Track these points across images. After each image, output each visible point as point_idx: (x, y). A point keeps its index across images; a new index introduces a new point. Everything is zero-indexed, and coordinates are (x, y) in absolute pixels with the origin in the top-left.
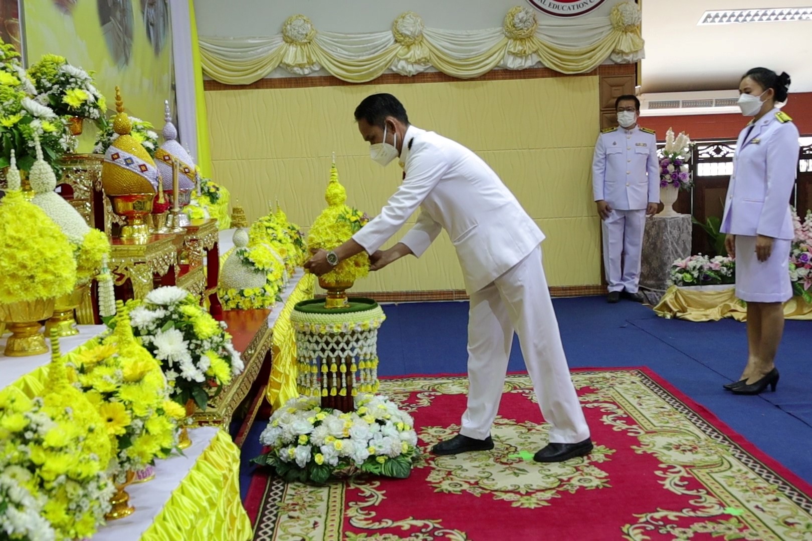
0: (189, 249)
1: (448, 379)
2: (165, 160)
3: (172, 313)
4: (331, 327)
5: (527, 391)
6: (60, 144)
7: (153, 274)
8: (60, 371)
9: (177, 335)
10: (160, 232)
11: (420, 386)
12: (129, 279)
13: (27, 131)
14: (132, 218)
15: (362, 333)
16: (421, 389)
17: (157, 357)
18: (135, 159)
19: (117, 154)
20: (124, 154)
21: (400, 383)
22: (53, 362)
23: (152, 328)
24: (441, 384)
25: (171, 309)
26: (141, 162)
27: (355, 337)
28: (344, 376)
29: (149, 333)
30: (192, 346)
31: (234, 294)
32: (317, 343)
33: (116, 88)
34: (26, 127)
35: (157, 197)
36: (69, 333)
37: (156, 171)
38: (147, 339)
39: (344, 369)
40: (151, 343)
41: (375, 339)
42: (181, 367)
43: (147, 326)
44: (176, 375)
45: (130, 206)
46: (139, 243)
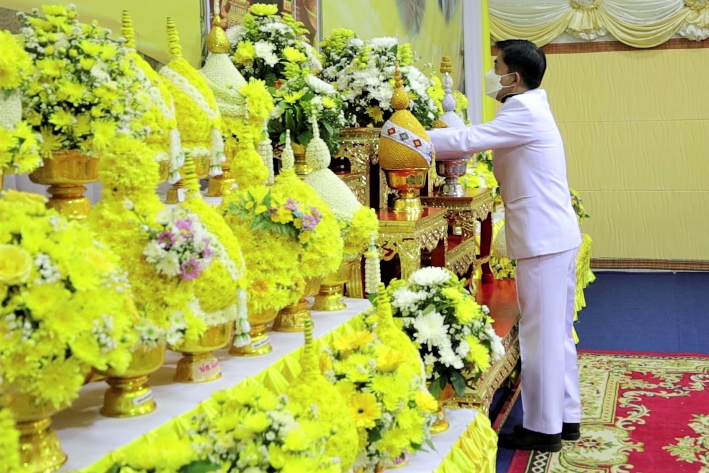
0: (462, 219)
3: (434, 296)
6: (338, 120)
7: (422, 250)
8: (312, 362)
9: (440, 319)
11: (694, 367)
12: (397, 254)
13: (308, 108)
14: (406, 192)
16: (695, 371)
17: (417, 341)
18: (410, 134)
19: (393, 129)
20: (399, 130)
21: (673, 361)
22: (306, 352)
23: (414, 309)
25: (433, 291)
26: (416, 138)
29: (411, 315)
30: (452, 331)
31: (506, 264)
34: (307, 104)
36: (336, 307)
37: (429, 147)
38: (407, 321)
40: (412, 325)
42: (439, 352)
43: (409, 308)
44: (435, 359)
45: (403, 181)
46: (411, 218)
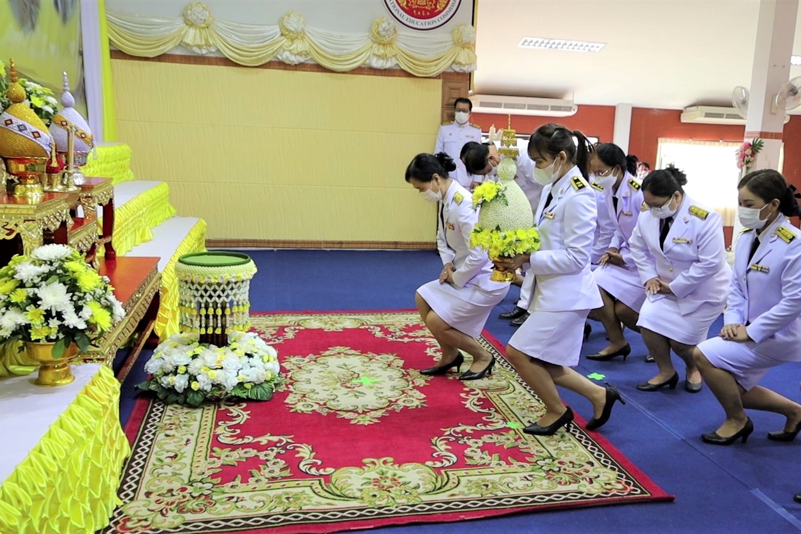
0: (84, 204)
1: (311, 315)
2: (62, 125)
3: (57, 269)
4: (209, 278)
5: (372, 327)
7: (44, 230)
9: (62, 288)
10: (55, 190)
11: (288, 321)
12: (18, 235)
14: (26, 178)
15: (236, 283)
16: (288, 324)
17: (41, 308)
18: (27, 125)
19: (11, 120)
20: (17, 121)
21: (271, 318)
23: (37, 280)
24: (305, 320)
25: (56, 265)
26: (34, 130)
27: (230, 287)
28: (219, 318)
29: (34, 286)
30: (75, 298)
33: (10, 60)
35: (51, 160)
37: (49, 139)
38: (31, 291)
39: (219, 312)
40: (35, 295)
41: (248, 287)
42: (63, 317)
43: (32, 280)
44: (59, 323)
45: (22, 168)
46: (32, 202)
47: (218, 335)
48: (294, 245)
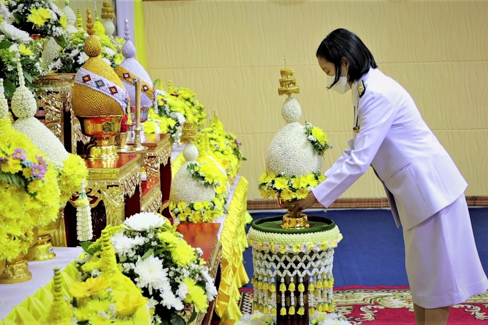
0: (147, 165)
1: (388, 291)
2: (125, 78)
3: (151, 240)
4: (291, 247)
5: (469, 306)
6: (36, 68)
7: (125, 196)
8: (63, 310)
9: (159, 263)
10: (123, 150)
11: (361, 299)
12: (101, 202)
13: (6, 55)
14: (101, 139)
15: (320, 253)
16: (364, 303)
17: (138, 285)
18: (105, 81)
19: (88, 76)
20: (95, 77)
21: (341, 295)
22: (56, 300)
23: (132, 254)
24: (382, 297)
25: (151, 236)
26: (112, 85)
27: (314, 257)
28: (302, 295)
29: (128, 261)
30: (171, 274)
31: (184, 207)
32: (276, 262)
33: (87, 11)
34: (5, 52)
35: (126, 118)
36: (46, 257)
37: (125, 94)
38: (128, 266)
39: (302, 288)
40: (132, 271)
41: (332, 259)
42: (161, 295)
43: (127, 254)
44: (156, 303)
45: (99, 127)
46: (107, 165)
47: (292, 316)
48: (347, 205)
